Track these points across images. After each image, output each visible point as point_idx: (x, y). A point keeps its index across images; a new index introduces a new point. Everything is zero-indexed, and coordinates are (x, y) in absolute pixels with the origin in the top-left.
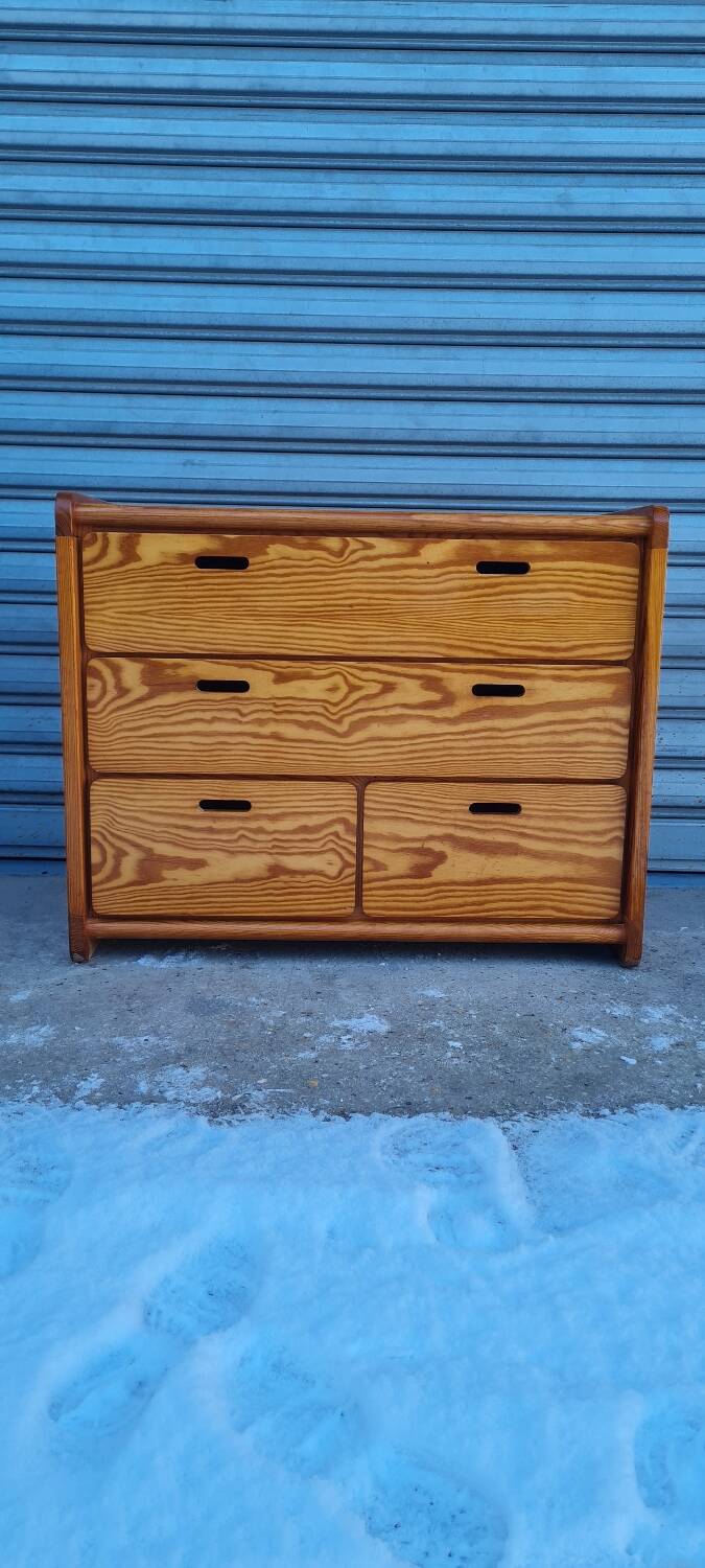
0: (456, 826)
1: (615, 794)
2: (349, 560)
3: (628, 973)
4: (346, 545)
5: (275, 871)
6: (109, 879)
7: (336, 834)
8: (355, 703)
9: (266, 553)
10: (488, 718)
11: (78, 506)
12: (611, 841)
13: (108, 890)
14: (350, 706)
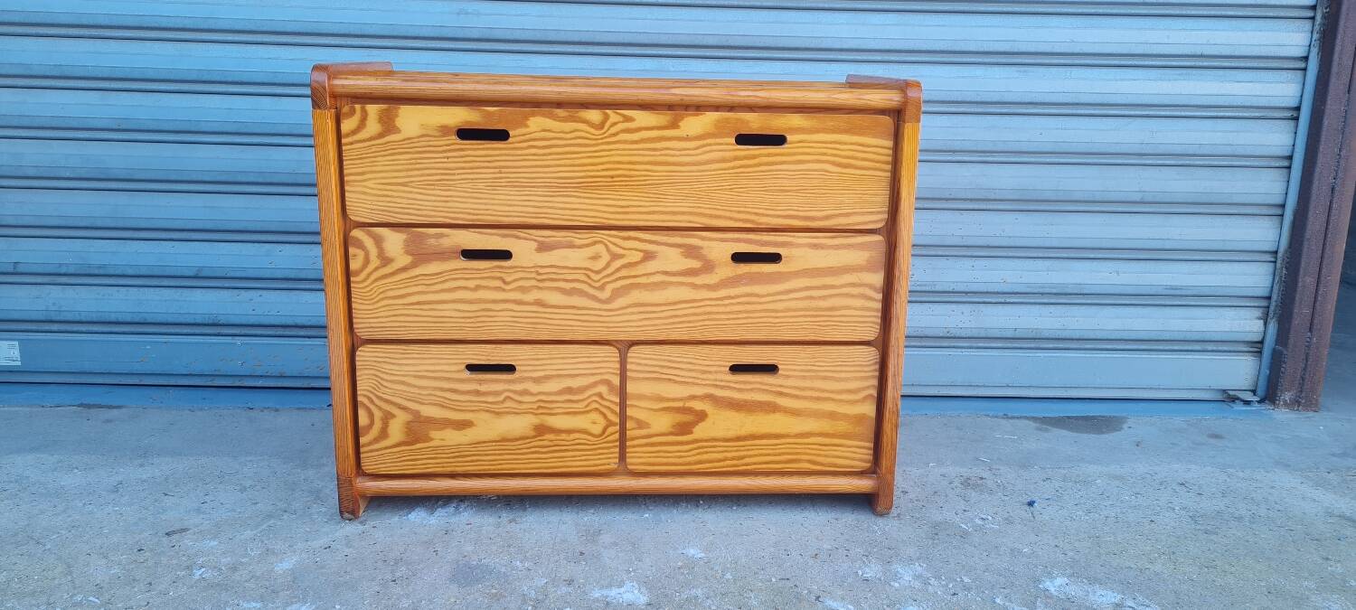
0: (716, 386)
1: (870, 355)
2: (610, 132)
3: (880, 521)
4: (607, 117)
5: (541, 430)
6: (376, 440)
7: (600, 395)
8: (618, 270)
9: (527, 126)
10: (746, 285)
11: (335, 78)
12: (865, 398)
13: (377, 450)
14: (612, 274)
